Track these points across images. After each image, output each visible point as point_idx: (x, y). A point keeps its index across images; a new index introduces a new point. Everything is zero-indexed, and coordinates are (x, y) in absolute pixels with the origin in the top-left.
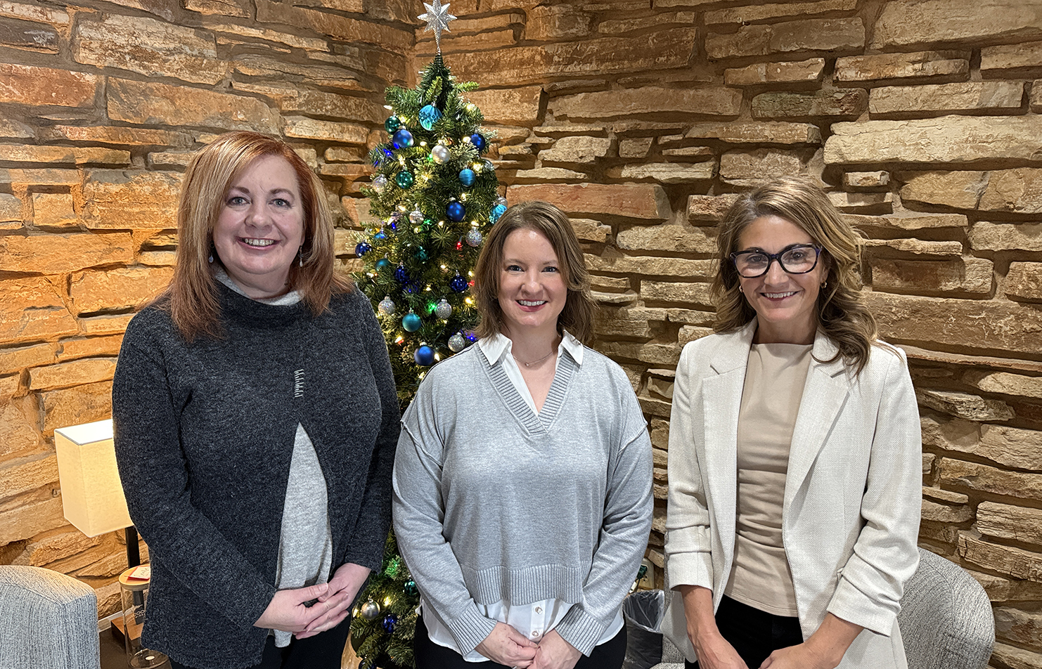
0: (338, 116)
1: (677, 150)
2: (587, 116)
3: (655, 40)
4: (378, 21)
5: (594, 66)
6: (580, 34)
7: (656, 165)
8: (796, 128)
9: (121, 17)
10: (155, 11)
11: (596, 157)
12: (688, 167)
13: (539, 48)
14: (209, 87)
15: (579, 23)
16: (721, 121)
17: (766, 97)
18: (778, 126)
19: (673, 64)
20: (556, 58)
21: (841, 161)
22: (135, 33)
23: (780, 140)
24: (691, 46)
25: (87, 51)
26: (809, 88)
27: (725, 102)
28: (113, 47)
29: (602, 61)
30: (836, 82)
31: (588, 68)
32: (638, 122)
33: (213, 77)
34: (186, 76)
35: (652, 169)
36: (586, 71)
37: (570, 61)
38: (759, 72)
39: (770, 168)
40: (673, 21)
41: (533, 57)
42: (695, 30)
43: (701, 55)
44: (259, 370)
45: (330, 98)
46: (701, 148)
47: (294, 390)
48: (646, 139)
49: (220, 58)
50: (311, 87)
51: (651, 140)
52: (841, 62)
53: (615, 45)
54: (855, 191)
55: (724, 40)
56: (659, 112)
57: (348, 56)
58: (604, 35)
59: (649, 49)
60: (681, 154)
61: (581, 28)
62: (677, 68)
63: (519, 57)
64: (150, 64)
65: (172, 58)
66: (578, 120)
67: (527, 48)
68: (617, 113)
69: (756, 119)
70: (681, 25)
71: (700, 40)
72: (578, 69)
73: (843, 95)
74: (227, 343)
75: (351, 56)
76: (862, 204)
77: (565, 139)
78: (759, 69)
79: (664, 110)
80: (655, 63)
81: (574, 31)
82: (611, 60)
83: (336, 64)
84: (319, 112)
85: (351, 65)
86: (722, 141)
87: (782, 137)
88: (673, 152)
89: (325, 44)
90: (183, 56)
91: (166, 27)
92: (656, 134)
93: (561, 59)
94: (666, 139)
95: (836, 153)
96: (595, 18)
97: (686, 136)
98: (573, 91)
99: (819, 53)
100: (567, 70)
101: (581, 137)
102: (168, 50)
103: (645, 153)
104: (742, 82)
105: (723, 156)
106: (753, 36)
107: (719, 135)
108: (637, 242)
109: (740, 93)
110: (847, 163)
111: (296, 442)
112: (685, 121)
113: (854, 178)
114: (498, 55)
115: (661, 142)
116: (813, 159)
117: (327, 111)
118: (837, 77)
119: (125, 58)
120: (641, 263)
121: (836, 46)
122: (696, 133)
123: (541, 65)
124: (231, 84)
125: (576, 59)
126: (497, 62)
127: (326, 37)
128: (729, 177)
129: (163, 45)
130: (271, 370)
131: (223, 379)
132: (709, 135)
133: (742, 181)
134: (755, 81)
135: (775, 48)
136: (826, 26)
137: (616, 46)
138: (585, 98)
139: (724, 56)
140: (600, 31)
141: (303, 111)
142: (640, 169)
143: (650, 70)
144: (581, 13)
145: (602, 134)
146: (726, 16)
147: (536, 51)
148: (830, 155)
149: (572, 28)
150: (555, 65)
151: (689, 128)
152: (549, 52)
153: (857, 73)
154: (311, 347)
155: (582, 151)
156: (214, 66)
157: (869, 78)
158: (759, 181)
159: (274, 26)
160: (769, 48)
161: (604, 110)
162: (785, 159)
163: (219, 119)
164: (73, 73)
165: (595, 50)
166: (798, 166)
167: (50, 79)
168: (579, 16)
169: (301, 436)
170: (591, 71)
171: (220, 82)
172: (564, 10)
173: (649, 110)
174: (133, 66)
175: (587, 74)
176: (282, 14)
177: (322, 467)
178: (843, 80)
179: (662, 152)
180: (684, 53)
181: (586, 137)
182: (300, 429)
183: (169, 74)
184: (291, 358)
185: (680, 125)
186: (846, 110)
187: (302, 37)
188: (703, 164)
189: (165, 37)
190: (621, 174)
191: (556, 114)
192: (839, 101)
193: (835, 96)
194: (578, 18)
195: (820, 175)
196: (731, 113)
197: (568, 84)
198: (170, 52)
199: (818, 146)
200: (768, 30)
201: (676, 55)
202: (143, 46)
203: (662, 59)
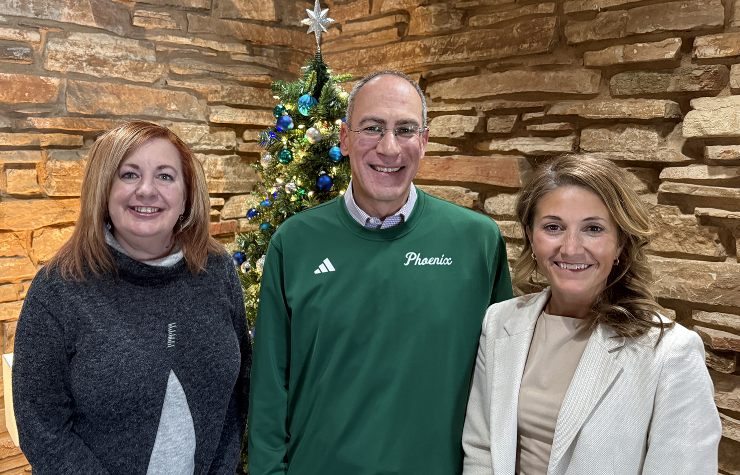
0: (255, 105)
1: (538, 126)
2: (459, 97)
3: (519, 30)
4: (291, 27)
5: (465, 55)
6: (454, 28)
7: (520, 139)
8: (654, 104)
9: (81, 34)
10: (109, 28)
11: (466, 133)
12: (550, 141)
13: (419, 42)
14: (149, 85)
15: (452, 19)
16: (581, 99)
17: (624, 76)
18: (636, 103)
19: (535, 50)
20: (433, 50)
21: (701, 135)
22: (91, 45)
23: (638, 116)
24: (552, 33)
25: (53, 61)
26: (667, 66)
27: (584, 81)
28: (74, 57)
29: (472, 49)
30: (695, 60)
31: (460, 56)
32: (504, 101)
33: (152, 76)
34: (130, 77)
35: (517, 143)
36: (458, 59)
37: (444, 52)
38: (617, 54)
39: (628, 142)
40: (535, 12)
41: (413, 50)
42: (555, 19)
43: (561, 40)
44: (139, 324)
45: (248, 91)
46: (562, 123)
47: (167, 342)
48: (511, 116)
49: (158, 61)
50: (233, 83)
51: (515, 118)
52: (699, 41)
53: (483, 35)
54: (716, 163)
55: (582, 26)
56: (522, 92)
57: (266, 56)
58: (474, 27)
59: (513, 38)
60: (542, 129)
61: (454, 23)
62: (539, 54)
63: (402, 50)
64: (102, 69)
65: (119, 63)
66: (450, 101)
67: (409, 43)
68: (485, 95)
69: (615, 97)
70: (542, 15)
71: (560, 27)
72: (451, 58)
73: (702, 72)
74: (113, 300)
75: (268, 57)
76: (723, 177)
77: (439, 118)
78: (617, 51)
79: (527, 90)
80: (519, 49)
81: (448, 25)
82: (480, 49)
83: (254, 64)
84: (239, 102)
85: (267, 63)
86: (581, 117)
87: (640, 113)
88: (535, 127)
89: (245, 48)
90: (128, 61)
91: (116, 40)
92: (521, 112)
93: (437, 51)
94: (529, 116)
95: (695, 127)
96: (467, 14)
97: (548, 113)
98: (447, 77)
99: (675, 33)
100: (441, 59)
101: (453, 116)
102: (117, 57)
103: (510, 129)
104: (600, 63)
105: (582, 131)
106: (609, 21)
107: (578, 112)
108: (503, 208)
109: (598, 73)
110: (706, 136)
111: (168, 388)
112: (547, 100)
113: (714, 152)
114: (385, 50)
115: (524, 119)
116: (672, 133)
117: (245, 101)
118: (696, 55)
119: (82, 65)
120: (506, 227)
121: (693, 26)
122: (556, 110)
123: (420, 56)
124: (166, 82)
125: (450, 49)
126: (384, 56)
127: (246, 42)
128: (590, 149)
129: (113, 54)
130: (149, 323)
131: (108, 332)
132: (569, 112)
133: (601, 153)
134: (612, 62)
135: (631, 30)
136: (683, 7)
137: (484, 37)
138: (457, 82)
139: (582, 40)
140: (471, 24)
141: (226, 102)
142: (506, 143)
143: (514, 56)
144: (454, 11)
145: (472, 113)
146: (583, 5)
147: (417, 45)
148: (689, 129)
149: (446, 23)
150: (432, 55)
151: (550, 106)
152: (427, 45)
153: (717, 50)
154: (183, 303)
155: (453, 128)
156: (152, 69)
157: (729, 55)
158: (617, 154)
159: (202, 35)
160: (625, 31)
161: (474, 92)
162: (643, 134)
163: (156, 109)
164: (42, 78)
165: (466, 41)
166: (657, 140)
167: (24, 83)
168: (452, 13)
169: (173, 382)
170: (462, 59)
171: (157, 81)
172: (439, 9)
173: (514, 91)
174: (88, 71)
175: (459, 62)
176: (209, 25)
177: (190, 407)
178: (702, 57)
179: (526, 128)
180: (544, 40)
181: (457, 115)
182: (172, 377)
183: (117, 75)
184: (166, 312)
185: (542, 103)
186: (706, 86)
187: (224, 43)
188: (563, 138)
189: (115, 48)
190: (488, 147)
191: (433, 97)
192: (697, 77)
193: (694, 72)
194: (452, 15)
195: (680, 148)
196: (590, 91)
197: (442, 71)
198: (118, 59)
199: (678, 120)
200: (624, 15)
201: (538, 42)
202: (97, 55)
203: (525, 46)
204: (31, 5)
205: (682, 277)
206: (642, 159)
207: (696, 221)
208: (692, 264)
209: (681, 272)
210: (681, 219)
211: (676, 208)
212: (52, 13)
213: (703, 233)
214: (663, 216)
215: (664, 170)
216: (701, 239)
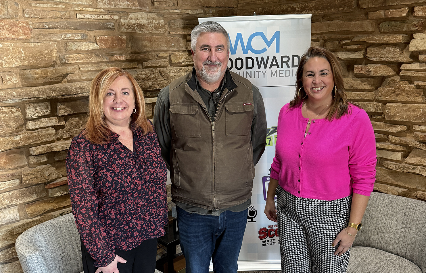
1: (348, 46)
3: (338, 1)
5: (313, 12)
7: (340, 52)
8: (397, 37)
10: (144, 9)
12: (353, 53)
13: (290, 5)
14: (162, 35)
16: (367, 34)
17: (385, 24)
18: (390, 36)
19: (346, 10)
20: (297, 9)
21: (417, 50)
22: (138, 18)
23: (391, 42)
24: (354, 3)
25: (123, 28)
27: (368, 26)
28: (131, 25)
29: (316, 10)
32: (332, 35)
33: (163, 30)
34: (154, 32)
35: (339, 54)
37: (303, 10)
38: (382, 14)
39: (387, 53)
41: (287, 9)
43: (358, 6)
46: (359, 45)
48: (336, 42)
49: (165, 23)
54: (423, 62)
55: (367, 1)
56: (341, 31)
59: (336, 4)
60: (350, 48)
62: (348, 12)
63: (281, 9)
64: (142, 29)
65: (149, 26)
67: (285, 5)
68: (323, 31)
69: (381, 33)
73: (417, 22)
76: (425, 68)
78: (382, 12)
79: (343, 30)
80: (339, 10)
82: (320, 9)
86: (367, 42)
87: (392, 40)
90: (153, 25)
91: (147, 14)
92: (340, 40)
93: (299, 9)
94: (344, 42)
95: (414, 46)
97: (352, 41)
99: (407, 5)
103: (335, 48)
104: (375, 17)
105: (368, 49)
107: (365, 40)
109: (374, 22)
110: (419, 51)
112: (352, 34)
114: (273, 8)
115: (342, 43)
116: (406, 49)
118: (415, 15)
119: (135, 28)
121: (413, 2)
122: (356, 39)
123: (291, 12)
124: (169, 32)
125: (306, 9)
127: (203, 8)
128: (371, 57)
129: (147, 21)
132: (361, 40)
133: (376, 59)
134: (380, 17)
137: (322, 4)
139: (367, 7)
143: (336, 13)
145: (317, 40)
148: (412, 48)
150: (297, 12)
151: (353, 37)
152: (294, 6)
156: (163, 26)
158: (382, 59)
159: (184, 7)
160: (385, 4)
161: (318, 30)
162: (393, 49)
163: (166, 47)
164: (119, 36)
165: (314, 5)
166: (399, 52)
167: (113, 40)
171: (165, 32)
173: (337, 30)
174: (138, 31)
176: (187, 2)
179: (342, 47)
180: (350, 6)
183: (149, 32)
185: (350, 36)
186: (419, 28)
187: (194, 10)
188: (359, 52)
189: (147, 18)
192: (415, 24)
193: (414, 22)
195: (409, 55)
196: (371, 30)
198: (149, 24)
199: (408, 43)
201: (347, 7)
202: (140, 23)
203: (342, 8)
204: (113, 2)
205: (409, 111)
206: (393, 61)
207: (414, 87)
208: (413, 106)
209: (409, 109)
210: (409, 87)
211: (407, 82)
212: (121, 5)
213: (417, 92)
214: (402, 86)
215: (402, 65)
216: (416, 95)
